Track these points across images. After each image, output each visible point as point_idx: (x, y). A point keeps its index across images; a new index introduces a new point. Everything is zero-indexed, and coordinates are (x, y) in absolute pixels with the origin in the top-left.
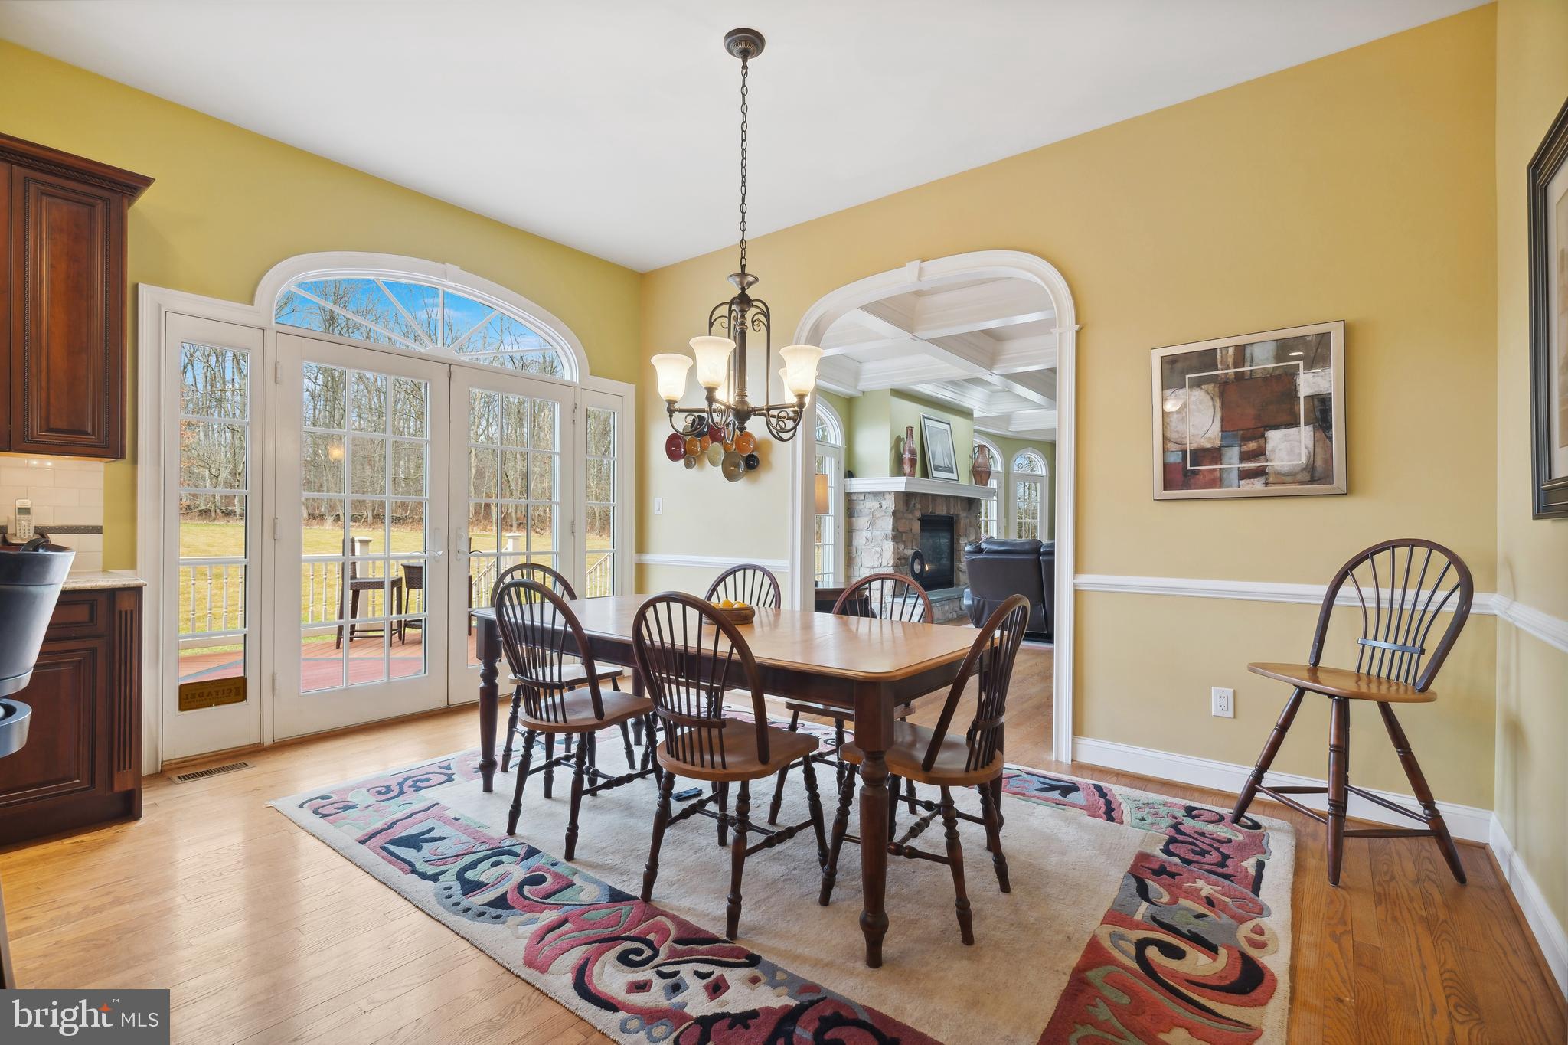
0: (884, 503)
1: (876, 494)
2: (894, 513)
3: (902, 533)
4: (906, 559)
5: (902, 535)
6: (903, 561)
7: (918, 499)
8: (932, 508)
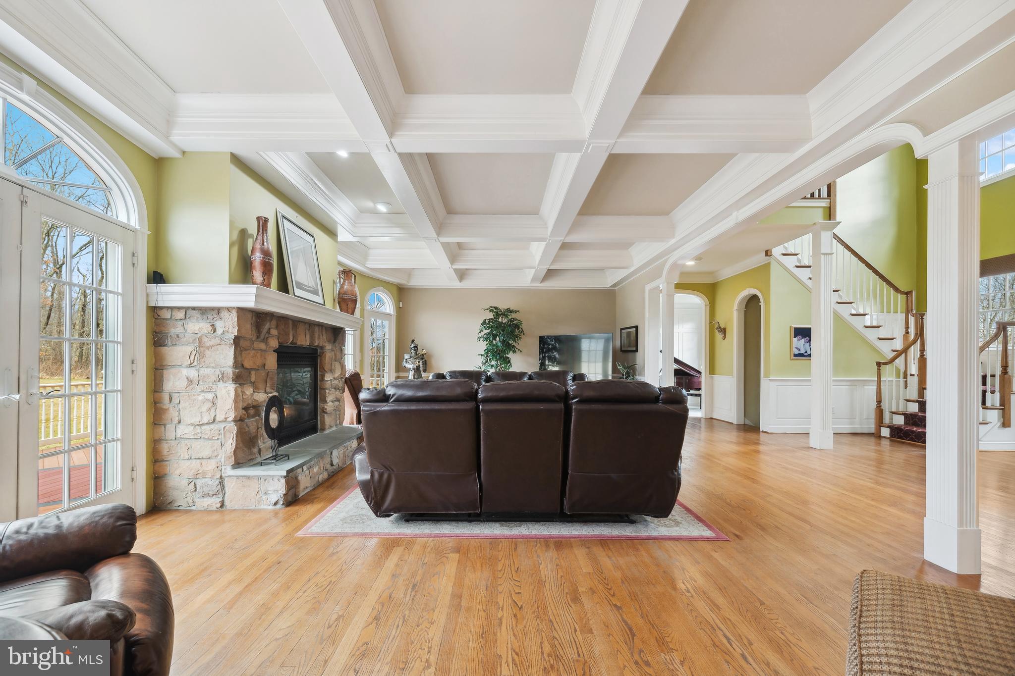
0: (220, 325)
1: (204, 311)
2: (237, 340)
3: (249, 370)
4: (256, 407)
5: (250, 373)
6: (252, 412)
7: (274, 322)
8: (293, 337)
